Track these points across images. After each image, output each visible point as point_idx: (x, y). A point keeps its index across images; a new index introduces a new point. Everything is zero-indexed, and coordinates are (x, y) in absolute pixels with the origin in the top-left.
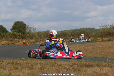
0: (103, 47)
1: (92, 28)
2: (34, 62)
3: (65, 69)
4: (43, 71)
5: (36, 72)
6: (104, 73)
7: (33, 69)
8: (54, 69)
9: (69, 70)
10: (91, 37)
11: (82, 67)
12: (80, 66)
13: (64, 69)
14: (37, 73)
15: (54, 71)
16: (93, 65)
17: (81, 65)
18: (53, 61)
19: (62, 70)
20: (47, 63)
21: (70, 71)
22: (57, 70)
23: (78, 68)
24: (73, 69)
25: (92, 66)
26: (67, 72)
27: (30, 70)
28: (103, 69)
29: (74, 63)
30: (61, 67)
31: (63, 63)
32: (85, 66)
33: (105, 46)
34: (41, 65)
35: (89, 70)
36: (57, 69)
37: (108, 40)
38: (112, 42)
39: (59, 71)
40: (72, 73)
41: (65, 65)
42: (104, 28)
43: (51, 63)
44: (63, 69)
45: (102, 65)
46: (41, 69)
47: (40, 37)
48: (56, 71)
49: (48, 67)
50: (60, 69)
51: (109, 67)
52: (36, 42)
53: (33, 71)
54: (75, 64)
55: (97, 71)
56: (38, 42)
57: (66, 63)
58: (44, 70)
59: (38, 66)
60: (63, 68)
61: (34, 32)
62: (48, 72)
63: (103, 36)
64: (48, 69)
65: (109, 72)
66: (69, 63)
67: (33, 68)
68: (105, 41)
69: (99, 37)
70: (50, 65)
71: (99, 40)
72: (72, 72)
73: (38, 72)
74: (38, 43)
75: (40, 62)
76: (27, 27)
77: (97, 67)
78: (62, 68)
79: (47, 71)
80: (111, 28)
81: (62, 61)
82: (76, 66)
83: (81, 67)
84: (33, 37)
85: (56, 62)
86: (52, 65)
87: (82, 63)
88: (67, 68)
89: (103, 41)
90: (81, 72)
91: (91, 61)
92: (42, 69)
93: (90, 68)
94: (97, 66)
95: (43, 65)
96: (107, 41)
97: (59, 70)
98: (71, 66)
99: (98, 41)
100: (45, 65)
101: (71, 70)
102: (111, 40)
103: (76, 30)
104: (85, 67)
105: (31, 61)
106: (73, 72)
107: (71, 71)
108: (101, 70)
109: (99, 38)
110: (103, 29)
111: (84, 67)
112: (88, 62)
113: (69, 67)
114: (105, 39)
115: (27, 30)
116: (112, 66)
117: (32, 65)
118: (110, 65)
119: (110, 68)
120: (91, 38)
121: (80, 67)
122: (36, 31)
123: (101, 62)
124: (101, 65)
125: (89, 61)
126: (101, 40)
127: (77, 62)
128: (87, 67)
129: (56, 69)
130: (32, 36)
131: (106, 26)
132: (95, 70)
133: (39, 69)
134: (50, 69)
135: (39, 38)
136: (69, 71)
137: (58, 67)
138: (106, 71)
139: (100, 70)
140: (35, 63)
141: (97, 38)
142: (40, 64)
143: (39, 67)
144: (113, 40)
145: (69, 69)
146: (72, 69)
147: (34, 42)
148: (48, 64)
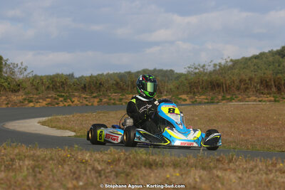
0: (193, 119)
1: (167, 71)
2: (17, 151)
3: (92, 172)
4: (38, 174)
5: (20, 177)
6: (190, 184)
7: (14, 170)
8: (65, 171)
9: (104, 174)
10: (165, 93)
11: (136, 167)
12: (132, 164)
13: (90, 171)
14: (23, 180)
15: (65, 176)
16: (164, 163)
17: (135, 161)
18: (64, 150)
19: (85, 174)
20: (49, 156)
21: (106, 177)
22: (74, 173)
23: (128, 169)
24: (114, 173)
25: (162, 165)
26: (99, 179)
27: (5, 171)
28: (187, 174)
29: (116, 156)
30: (83, 165)
31: (91, 156)
32: (145, 166)
33: (197, 116)
34: (34, 160)
35: (152, 175)
36: (73, 170)
37: (206, 101)
38: (215, 106)
39: (79, 176)
40: (110, 182)
41: (95, 160)
42: (197, 71)
43: (60, 156)
44: (88, 172)
45: (187, 164)
46: (34, 171)
47: (37, 89)
48: (69, 175)
49: (51, 165)
50: (80, 171)
51: (204, 168)
52: (26, 102)
53: (12, 174)
54: (119, 160)
55: (174, 177)
56: (31, 102)
57: (98, 156)
58: (40, 173)
59: (27, 163)
60: (89, 168)
61: (21, 77)
62: (51, 177)
63: (195, 90)
64: (52, 170)
65: (203, 181)
66: (105, 157)
67: (14, 167)
68: (200, 103)
69: (184, 93)
70: (56, 162)
71: (185, 100)
72: (111, 179)
73: (25, 178)
74: (31, 104)
75: (32, 152)
76: (4, 63)
77: (175, 168)
78: (86, 170)
79: (49, 176)
80: (214, 70)
81: (89, 150)
82: (122, 164)
83: (134, 168)
84: (18, 90)
85: (73, 154)
86: (63, 161)
87: (138, 158)
88: (100, 168)
89: (194, 103)
90: (133, 180)
91: (159, 152)
92: (36, 169)
93: (156, 171)
94: (174, 165)
95: (38, 161)
96: (205, 103)
97: (78, 173)
98: (109, 163)
99: (183, 103)
100: (43, 160)
101: (108, 175)
102: (213, 103)
103: (129, 73)
104: (143, 168)
105: (9, 149)
106: (114, 179)
107: (109, 177)
108: (184, 176)
109: (184, 96)
110: (195, 73)
111: (140, 168)
112: (152, 155)
113: (103, 167)
114: (199, 98)
115: (4, 70)
116: (210, 168)
117: (12, 160)
118: (205, 165)
119: (205, 173)
120: (166, 95)
121: (132, 167)
122: (25, 73)
123: (186, 157)
124: (184, 163)
125: (156, 154)
126: (188, 102)
127: (125, 154)
128: (147, 167)
129: (70, 170)
130: (17, 87)
131: (204, 66)
132: (168, 176)
133: (27, 169)
134: (55, 171)
135: (35, 91)
136: (103, 177)
137: (75, 167)
138: (195, 178)
139: (182, 175)
140: (20, 155)
141: (180, 97)
142: (33, 157)
143: (29, 165)
144: (218, 102)
145: (103, 172)
146: (111, 172)
147: (21, 102)
148: (51, 159)
